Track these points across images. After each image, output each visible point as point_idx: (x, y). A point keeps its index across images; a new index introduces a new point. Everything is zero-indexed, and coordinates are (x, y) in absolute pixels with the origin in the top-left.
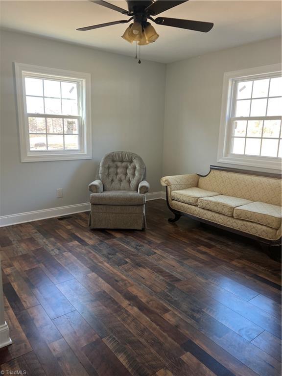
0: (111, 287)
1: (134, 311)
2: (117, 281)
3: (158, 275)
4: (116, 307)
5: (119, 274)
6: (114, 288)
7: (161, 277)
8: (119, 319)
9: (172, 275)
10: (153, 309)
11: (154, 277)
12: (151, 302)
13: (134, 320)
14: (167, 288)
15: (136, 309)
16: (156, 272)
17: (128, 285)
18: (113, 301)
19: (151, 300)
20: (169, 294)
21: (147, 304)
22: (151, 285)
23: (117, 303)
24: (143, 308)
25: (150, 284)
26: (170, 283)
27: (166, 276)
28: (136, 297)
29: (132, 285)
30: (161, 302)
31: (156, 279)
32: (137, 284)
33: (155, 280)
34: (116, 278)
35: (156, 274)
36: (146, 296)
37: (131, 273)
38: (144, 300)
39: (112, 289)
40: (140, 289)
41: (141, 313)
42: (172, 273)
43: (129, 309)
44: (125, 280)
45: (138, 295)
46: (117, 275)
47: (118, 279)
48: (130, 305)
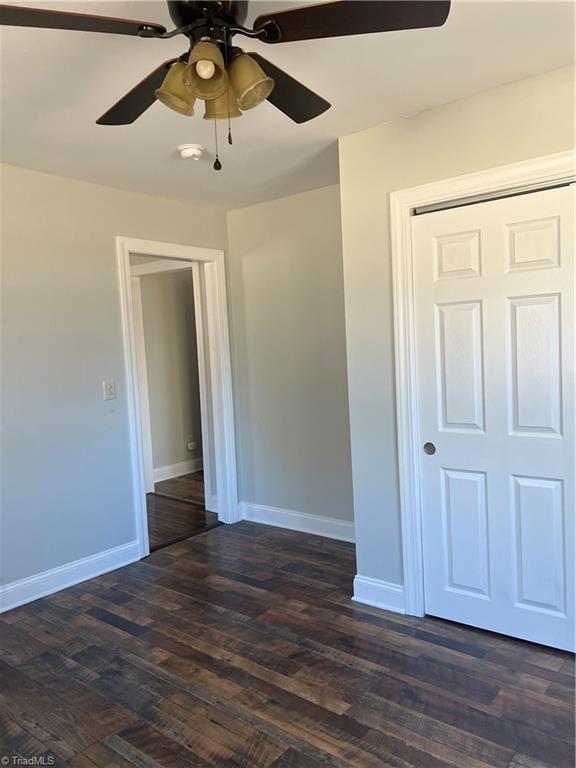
0: (278, 685)
1: (218, 654)
2: (273, 702)
3: (177, 739)
4: (251, 654)
5: (276, 723)
6: (271, 685)
7: (168, 732)
8: (239, 640)
9: (139, 746)
10: (188, 662)
11: (189, 732)
12: (192, 671)
13: (216, 643)
14: (157, 706)
15: (217, 656)
16: (182, 748)
17: (243, 697)
18: (262, 661)
19: (191, 675)
20: (155, 694)
21: (198, 667)
22: (194, 705)
23: (251, 658)
24: (206, 661)
25: (196, 709)
26: (151, 719)
27: (156, 740)
28: (220, 677)
29: (236, 697)
30: (173, 676)
31: (183, 724)
32: (226, 703)
33: (184, 721)
34: (278, 710)
35: (182, 743)
36: (202, 681)
37: (250, 731)
38: (205, 673)
39: (273, 683)
40: (217, 691)
41: (207, 652)
42: (140, 752)
43: (229, 655)
44: (254, 708)
45: (218, 680)
46: (278, 717)
47: (272, 708)
48: (228, 661)
